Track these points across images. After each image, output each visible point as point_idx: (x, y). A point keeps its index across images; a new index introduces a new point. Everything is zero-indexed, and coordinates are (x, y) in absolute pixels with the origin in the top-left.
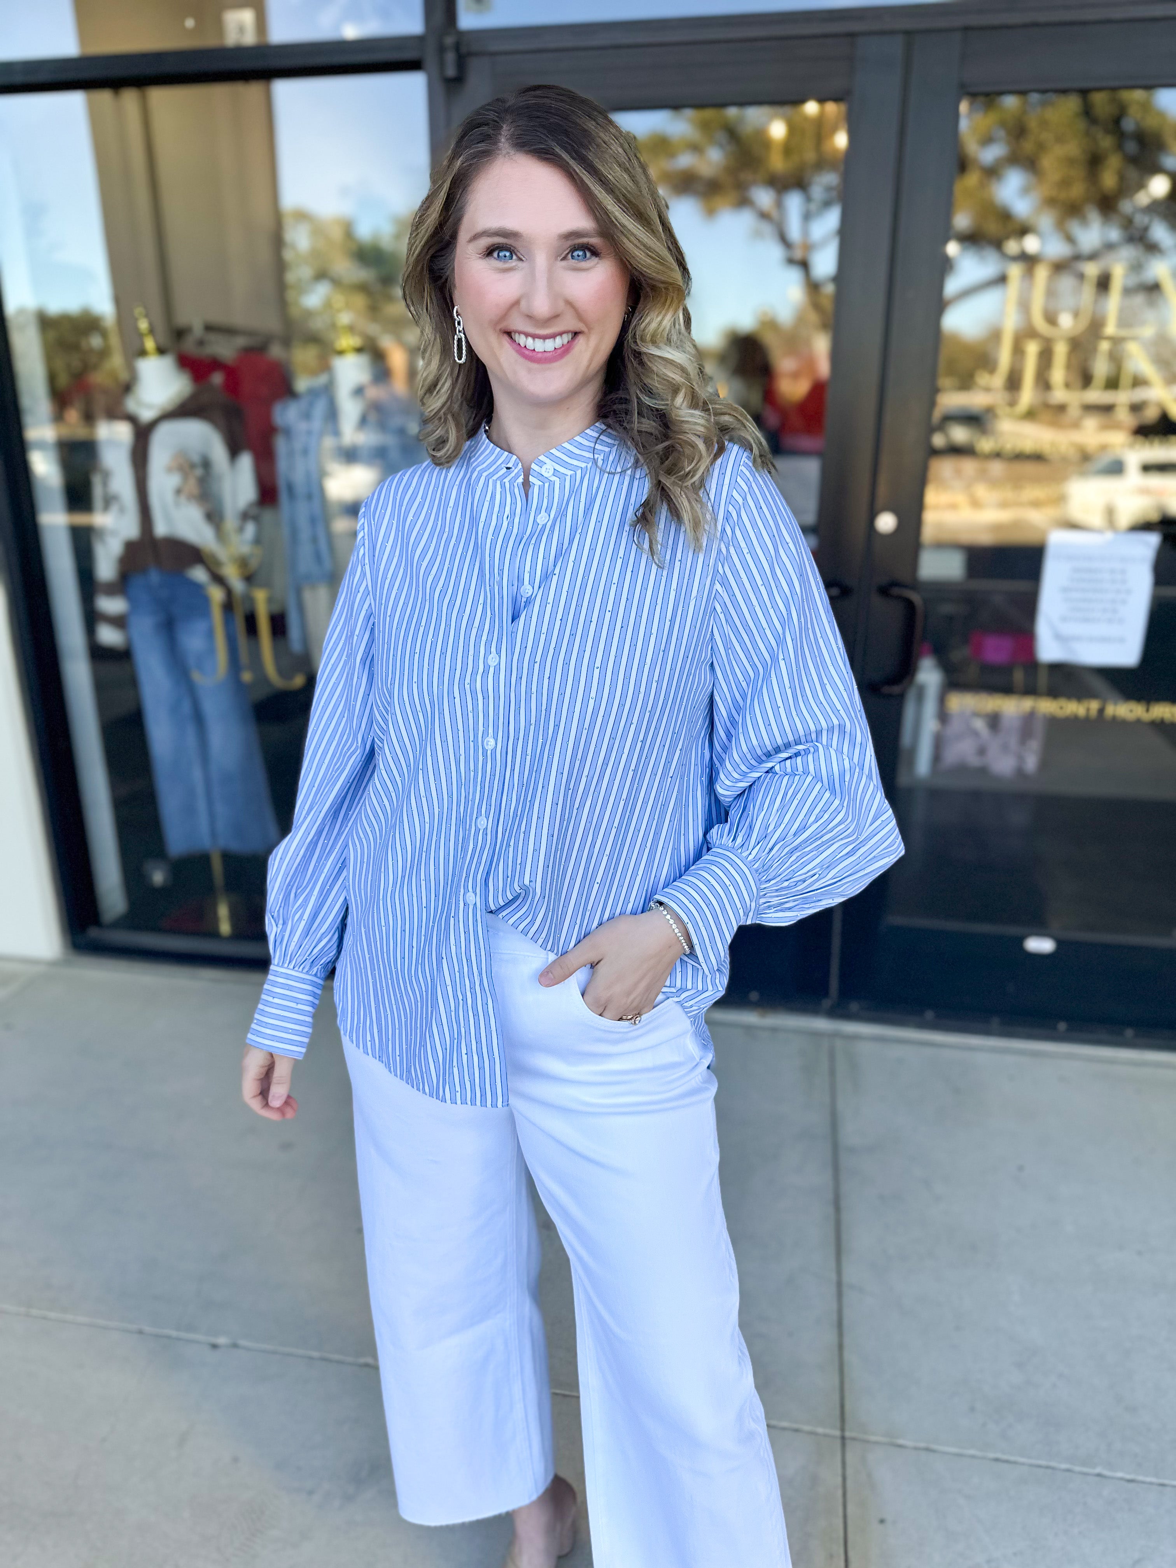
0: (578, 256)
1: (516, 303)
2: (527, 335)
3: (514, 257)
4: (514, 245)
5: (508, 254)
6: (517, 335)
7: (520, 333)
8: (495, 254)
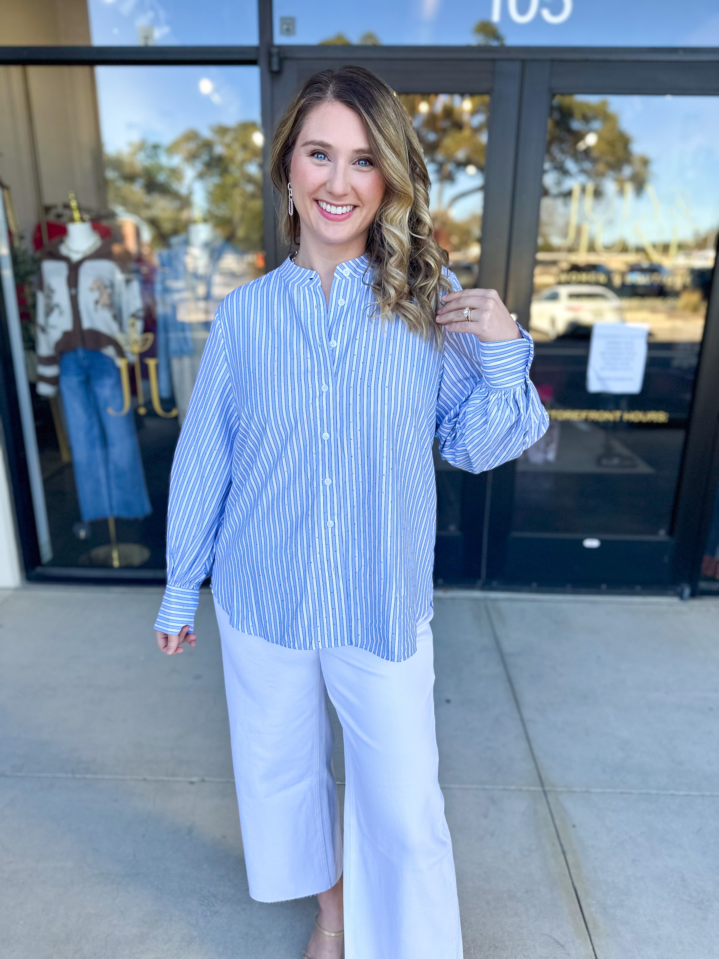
0: (362, 163)
1: (324, 185)
2: (327, 203)
3: (326, 159)
4: (327, 152)
5: (323, 156)
6: (322, 202)
7: (323, 201)
8: (316, 156)
